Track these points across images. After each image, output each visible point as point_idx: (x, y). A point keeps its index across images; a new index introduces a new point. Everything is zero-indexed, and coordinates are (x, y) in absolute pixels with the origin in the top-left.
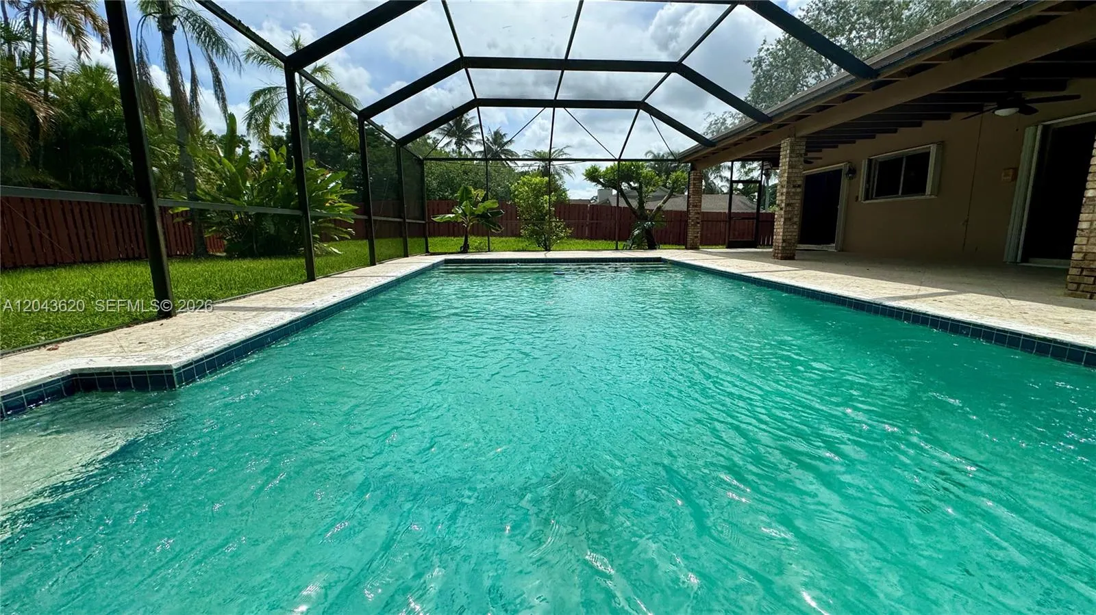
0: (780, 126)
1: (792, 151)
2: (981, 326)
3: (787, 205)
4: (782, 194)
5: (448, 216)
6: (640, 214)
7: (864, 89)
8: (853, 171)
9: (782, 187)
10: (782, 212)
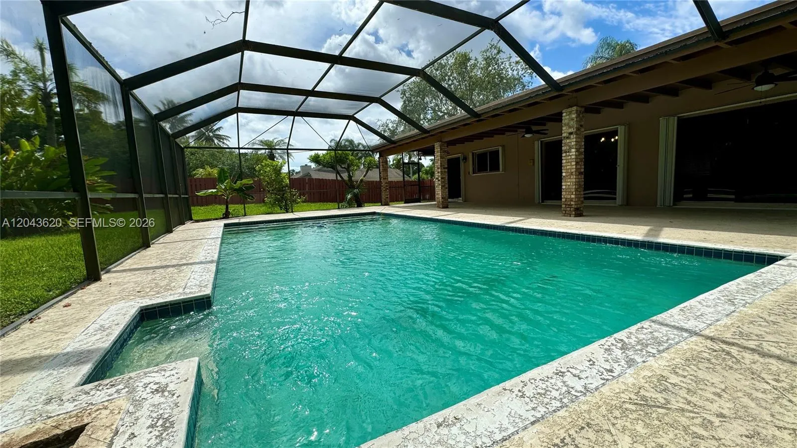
0: (432, 135)
1: (441, 149)
2: (543, 230)
3: (442, 178)
4: (438, 172)
5: (210, 191)
6: (350, 184)
7: (475, 121)
8: (465, 159)
9: (438, 168)
10: (440, 182)
